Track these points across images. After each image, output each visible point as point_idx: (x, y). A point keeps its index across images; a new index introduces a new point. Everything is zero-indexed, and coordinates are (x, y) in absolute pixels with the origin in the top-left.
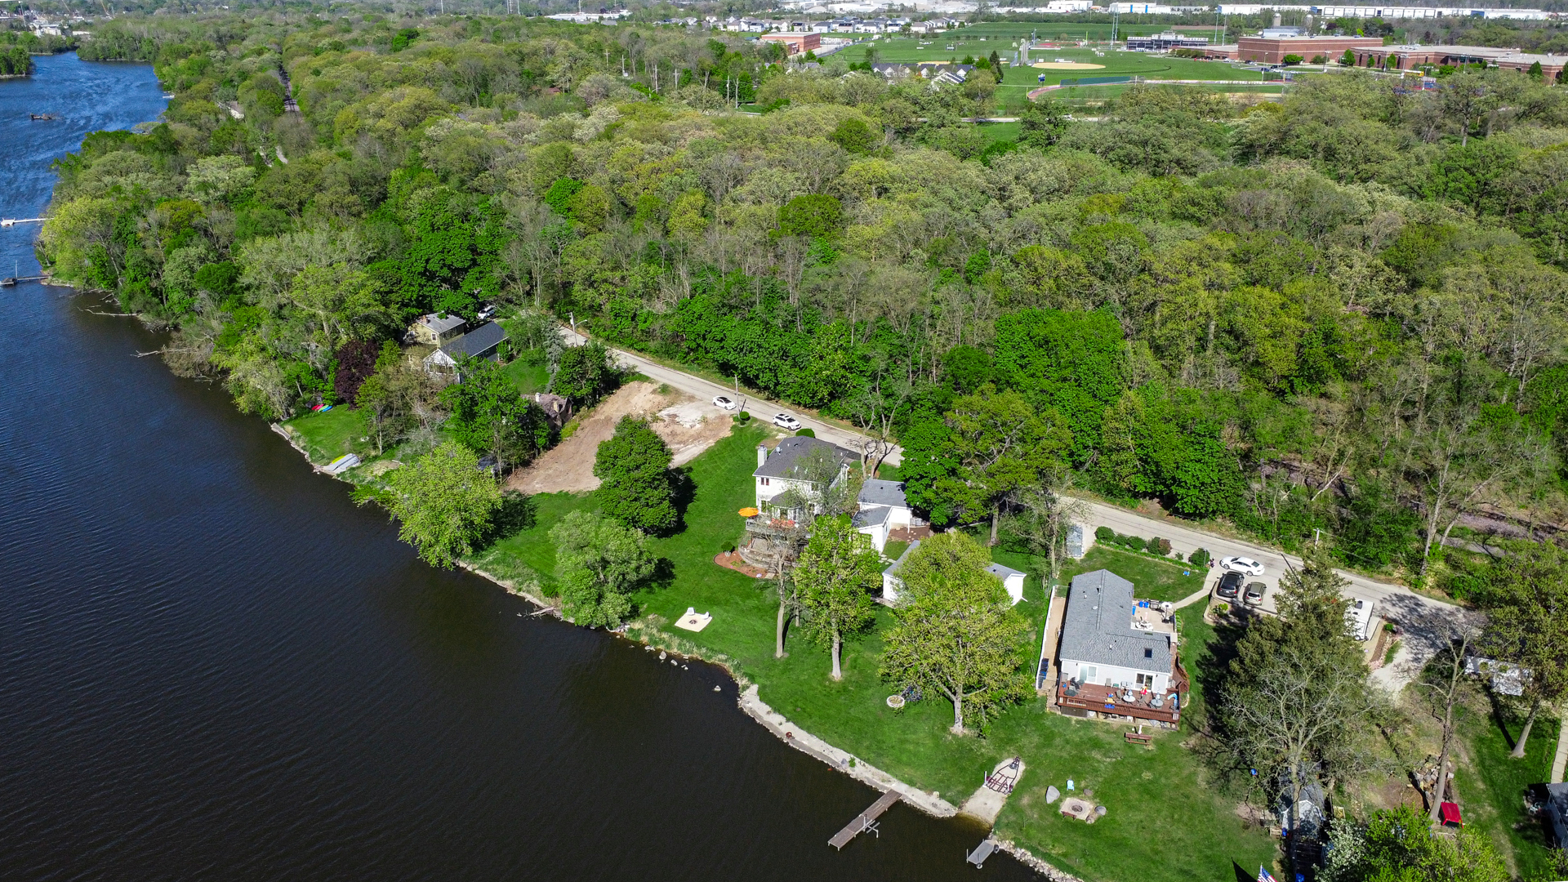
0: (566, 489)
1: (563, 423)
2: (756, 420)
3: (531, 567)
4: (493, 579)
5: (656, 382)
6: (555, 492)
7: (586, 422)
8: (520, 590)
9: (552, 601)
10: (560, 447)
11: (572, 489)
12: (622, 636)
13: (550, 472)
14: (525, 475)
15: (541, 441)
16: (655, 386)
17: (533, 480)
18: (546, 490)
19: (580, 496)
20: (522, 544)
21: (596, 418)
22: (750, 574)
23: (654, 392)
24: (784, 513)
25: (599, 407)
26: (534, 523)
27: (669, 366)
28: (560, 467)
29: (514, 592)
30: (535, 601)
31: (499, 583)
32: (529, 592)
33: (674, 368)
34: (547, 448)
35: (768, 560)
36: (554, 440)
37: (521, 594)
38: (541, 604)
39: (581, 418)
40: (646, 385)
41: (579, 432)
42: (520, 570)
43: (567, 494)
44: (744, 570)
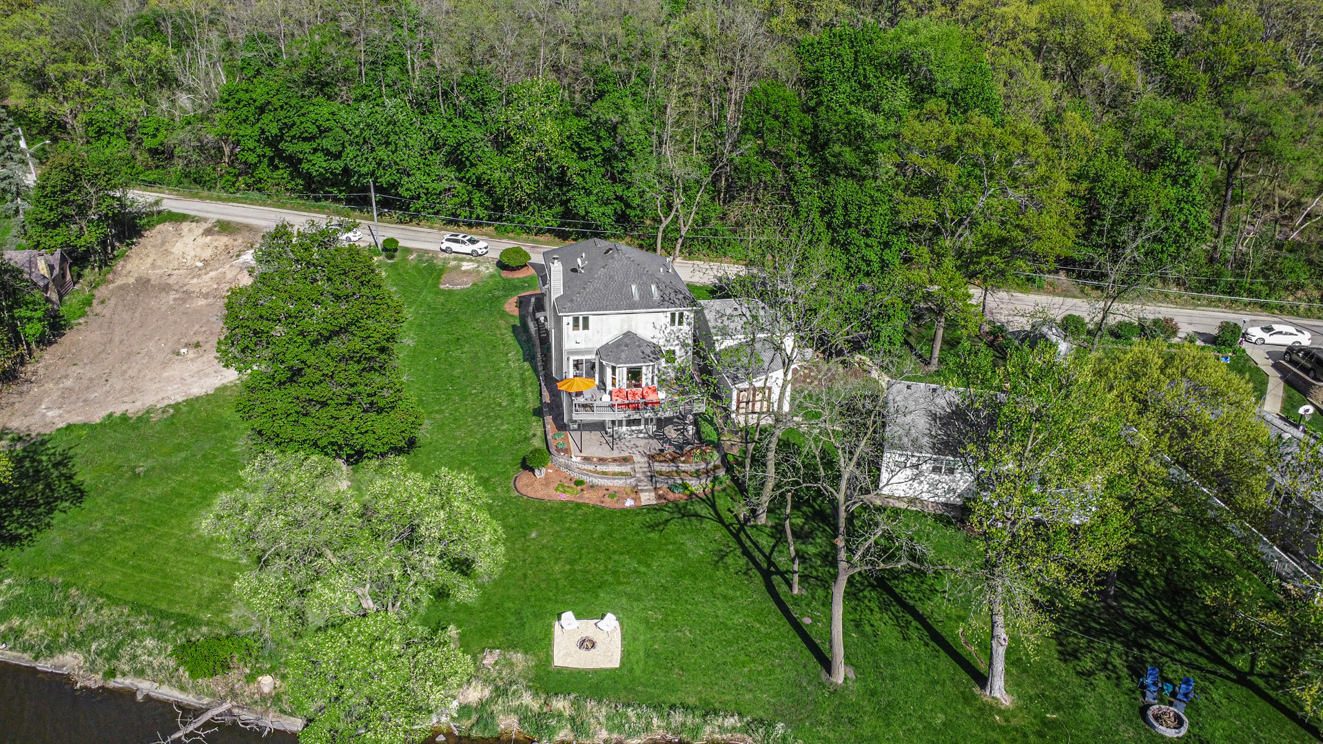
0: (118, 410)
1: (61, 296)
2: (408, 251)
3: (114, 601)
4: (25, 659)
5: (205, 220)
6: (97, 419)
7: (102, 291)
8: (112, 673)
9: (217, 684)
10: (69, 337)
11: (133, 407)
12: (449, 734)
13: (69, 383)
14: (15, 398)
15: (33, 330)
16: (205, 226)
17: (37, 402)
18: (76, 419)
19: (154, 417)
20: (69, 547)
21: (119, 282)
22: (609, 503)
23: (208, 232)
24: (635, 375)
25: (119, 265)
26: (78, 494)
27: (211, 199)
28: (89, 372)
29: (95, 681)
30: (168, 692)
31: (44, 665)
32: (140, 673)
33: (219, 199)
34: (44, 341)
35: (626, 468)
36: (56, 326)
37: (119, 682)
38: (189, 698)
39: (94, 286)
40: (185, 226)
41: (97, 307)
42: (91, 616)
43: (124, 418)
44: (590, 498)
